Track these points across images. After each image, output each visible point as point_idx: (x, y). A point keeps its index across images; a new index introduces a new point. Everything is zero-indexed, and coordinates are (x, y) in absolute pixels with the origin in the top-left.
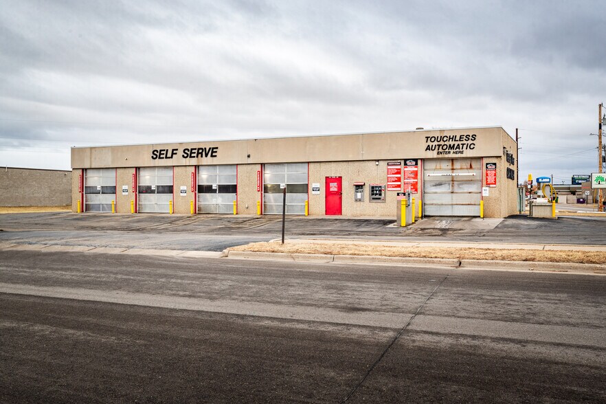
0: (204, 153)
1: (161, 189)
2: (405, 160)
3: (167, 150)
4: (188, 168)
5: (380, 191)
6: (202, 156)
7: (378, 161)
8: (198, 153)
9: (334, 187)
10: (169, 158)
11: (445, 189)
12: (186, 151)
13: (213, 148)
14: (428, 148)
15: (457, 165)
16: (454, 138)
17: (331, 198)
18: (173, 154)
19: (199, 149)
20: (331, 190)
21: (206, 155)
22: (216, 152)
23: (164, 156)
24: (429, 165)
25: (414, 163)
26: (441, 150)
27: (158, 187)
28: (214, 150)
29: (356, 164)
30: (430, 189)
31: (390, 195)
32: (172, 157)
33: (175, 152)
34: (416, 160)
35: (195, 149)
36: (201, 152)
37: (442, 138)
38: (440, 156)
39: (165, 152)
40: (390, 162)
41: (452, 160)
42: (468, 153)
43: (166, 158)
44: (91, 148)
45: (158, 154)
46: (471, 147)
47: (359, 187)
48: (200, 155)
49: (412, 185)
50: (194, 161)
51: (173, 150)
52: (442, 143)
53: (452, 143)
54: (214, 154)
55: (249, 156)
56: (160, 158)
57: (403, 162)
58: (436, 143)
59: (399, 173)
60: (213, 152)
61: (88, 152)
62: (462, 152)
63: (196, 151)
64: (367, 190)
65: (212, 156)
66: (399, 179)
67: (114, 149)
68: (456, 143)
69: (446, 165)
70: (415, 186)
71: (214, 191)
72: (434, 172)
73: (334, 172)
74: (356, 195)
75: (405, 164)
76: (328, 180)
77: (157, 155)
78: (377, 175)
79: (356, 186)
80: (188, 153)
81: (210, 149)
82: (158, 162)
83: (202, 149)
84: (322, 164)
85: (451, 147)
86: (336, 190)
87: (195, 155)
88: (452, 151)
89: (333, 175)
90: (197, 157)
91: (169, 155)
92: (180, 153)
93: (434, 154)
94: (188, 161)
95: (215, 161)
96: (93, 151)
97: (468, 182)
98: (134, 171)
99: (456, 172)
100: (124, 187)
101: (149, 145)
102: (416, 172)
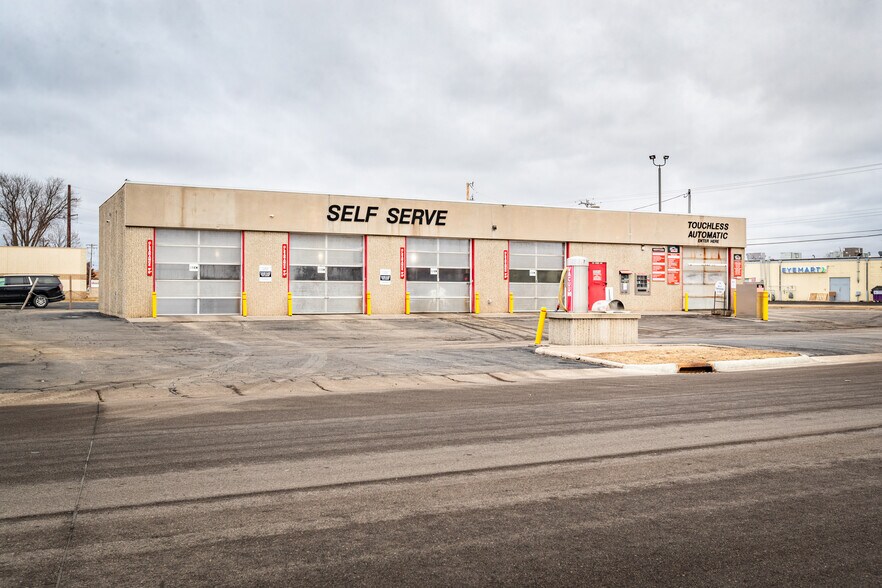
0: (424, 218)
1: (335, 273)
2: (669, 246)
3: (358, 208)
4: (394, 240)
5: (646, 282)
6: (421, 223)
7: (642, 245)
8: (415, 217)
9: (597, 275)
10: (362, 220)
11: (698, 279)
12: (394, 212)
13: (440, 212)
14: (691, 235)
15: (709, 254)
16: (710, 226)
17: (594, 289)
18: (369, 214)
19: (416, 211)
20: (595, 279)
21: (429, 222)
22: (444, 218)
23: (352, 217)
24: (686, 254)
25: (676, 250)
26: (701, 238)
27: (330, 269)
28: (442, 215)
29: (622, 247)
30: (687, 280)
31: (654, 285)
32: (367, 220)
33: (372, 211)
34: (677, 247)
35: (410, 210)
36: (419, 215)
37: (702, 225)
38: (701, 244)
39: (354, 211)
40: (656, 247)
41: (705, 248)
42: (723, 243)
43: (356, 220)
44: (184, 189)
45: (338, 212)
46: (724, 236)
47: (624, 276)
48: (417, 221)
49: (676, 275)
50: (406, 230)
51: (370, 208)
52: (701, 230)
53: (709, 230)
54: (441, 221)
55: (494, 228)
56: (343, 219)
57: (666, 248)
58: (697, 230)
59: (663, 261)
60: (439, 217)
61: (176, 197)
62: (717, 241)
63: (411, 214)
64: (632, 280)
65: (437, 223)
66: (663, 268)
67: (241, 196)
68: (714, 231)
69: (699, 254)
71: (433, 278)
72: (692, 261)
73: (598, 255)
74: (622, 287)
75: (669, 251)
76: (592, 267)
77: (337, 215)
78: (640, 262)
79: (623, 275)
80: (397, 216)
81: (435, 212)
82: (339, 227)
83: (421, 211)
84: (585, 245)
85: (709, 235)
86: (599, 279)
87: (410, 220)
88: (710, 239)
89: (598, 260)
90: (413, 223)
92: (383, 214)
93: (694, 242)
94: (397, 229)
95: (442, 232)
96: (189, 194)
97: (716, 273)
98: (284, 239)
99: (708, 263)
100: (262, 268)
101: (320, 197)
102: (677, 261)
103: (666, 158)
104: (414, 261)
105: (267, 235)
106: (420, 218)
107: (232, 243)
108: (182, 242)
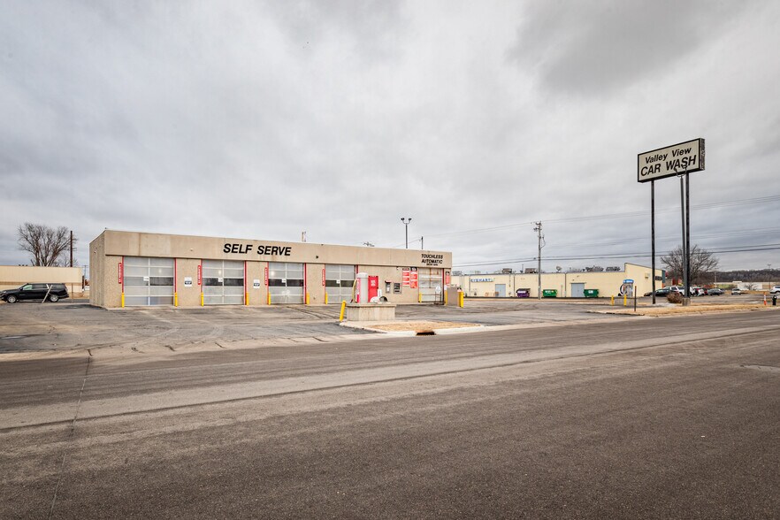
0: (278, 251)
1: (228, 282)
2: (411, 267)
3: (241, 245)
4: (261, 264)
5: (399, 287)
6: (276, 254)
7: (398, 267)
8: (273, 251)
9: (373, 283)
10: (244, 253)
11: (427, 285)
12: (261, 248)
13: (287, 248)
14: (423, 261)
15: (432, 272)
16: (433, 256)
17: (371, 290)
18: (247, 249)
19: (274, 247)
20: (372, 285)
21: (281, 253)
22: (289, 251)
23: (238, 250)
24: (421, 271)
26: (428, 263)
27: (225, 280)
29: (386, 268)
30: (421, 286)
31: (403, 289)
32: (246, 253)
33: (249, 248)
34: (416, 268)
35: (271, 247)
36: (275, 250)
37: (429, 256)
38: (428, 266)
39: (239, 247)
40: (404, 268)
41: (430, 269)
42: (440, 266)
43: (240, 252)
44: (140, 234)
46: (440, 262)
47: (388, 283)
48: (274, 253)
50: (268, 258)
51: (248, 246)
52: (429, 259)
53: (433, 259)
54: (288, 253)
55: (317, 257)
56: (233, 252)
58: (426, 259)
59: (408, 275)
60: (287, 251)
61: (136, 239)
62: (437, 265)
63: (271, 249)
64: (392, 286)
65: (286, 254)
66: (408, 279)
67: (173, 238)
68: (435, 259)
69: (427, 271)
70: (416, 283)
71: (284, 285)
72: (424, 275)
73: (374, 272)
74: (386, 289)
75: (411, 270)
76: (370, 278)
77: (229, 249)
78: (396, 276)
80: (263, 250)
81: (284, 248)
82: (230, 256)
83: (277, 248)
84: (366, 267)
85: (433, 262)
86: (374, 285)
87: (270, 252)
88: (433, 264)
89: (373, 275)
90: (272, 254)
91: (244, 249)
92: (255, 249)
93: (424, 265)
94: (263, 257)
95: (288, 259)
96: (143, 237)
97: (436, 282)
98: (199, 262)
99: (432, 276)
100: (186, 279)
101: (220, 239)
102: (416, 275)
103: (410, 219)
104: (273, 275)
105: (189, 261)
106: (276, 251)
107: (168, 265)
108: (139, 264)
